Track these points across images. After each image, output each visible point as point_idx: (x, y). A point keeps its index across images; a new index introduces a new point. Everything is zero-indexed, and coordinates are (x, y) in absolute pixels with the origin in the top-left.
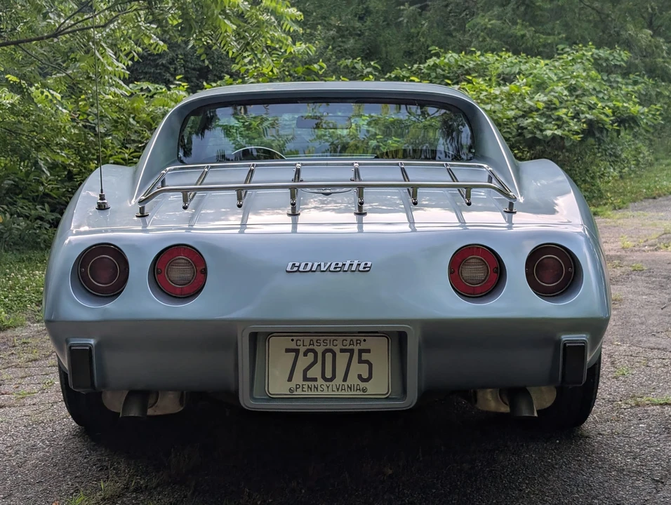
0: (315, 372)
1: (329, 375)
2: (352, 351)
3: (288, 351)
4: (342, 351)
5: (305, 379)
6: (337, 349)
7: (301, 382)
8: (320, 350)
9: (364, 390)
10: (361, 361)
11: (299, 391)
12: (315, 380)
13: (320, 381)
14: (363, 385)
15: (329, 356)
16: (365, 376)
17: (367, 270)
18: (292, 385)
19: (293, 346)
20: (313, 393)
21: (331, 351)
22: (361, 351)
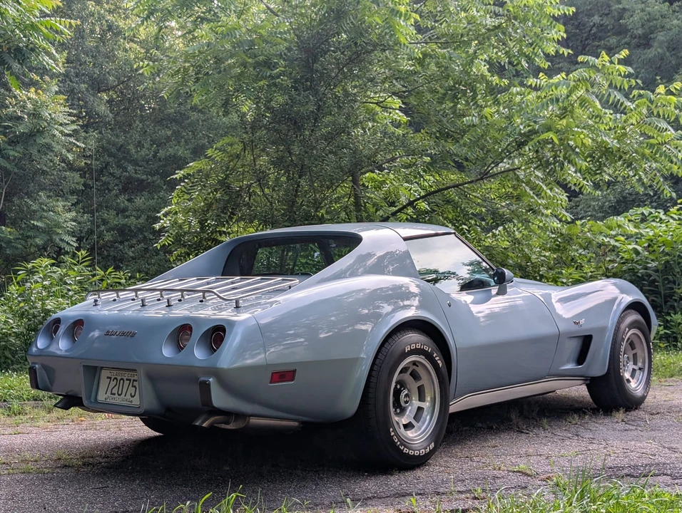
0: (115, 391)
1: (120, 393)
2: (130, 380)
3: (108, 378)
4: (127, 380)
5: (112, 394)
6: (125, 379)
7: (110, 395)
8: (119, 379)
9: (131, 402)
10: (133, 386)
11: (108, 400)
12: (114, 394)
13: (117, 395)
14: (131, 399)
15: (122, 381)
16: (133, 394)
17: (133, 335)
18: (106, 396)
19: (110, 376)
20: (112, 401)
21: (122, 379)
22: (134, 380)
